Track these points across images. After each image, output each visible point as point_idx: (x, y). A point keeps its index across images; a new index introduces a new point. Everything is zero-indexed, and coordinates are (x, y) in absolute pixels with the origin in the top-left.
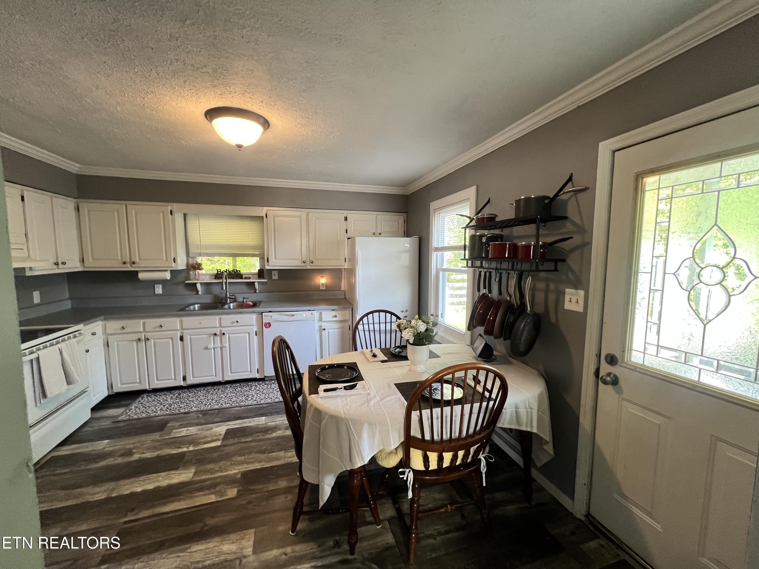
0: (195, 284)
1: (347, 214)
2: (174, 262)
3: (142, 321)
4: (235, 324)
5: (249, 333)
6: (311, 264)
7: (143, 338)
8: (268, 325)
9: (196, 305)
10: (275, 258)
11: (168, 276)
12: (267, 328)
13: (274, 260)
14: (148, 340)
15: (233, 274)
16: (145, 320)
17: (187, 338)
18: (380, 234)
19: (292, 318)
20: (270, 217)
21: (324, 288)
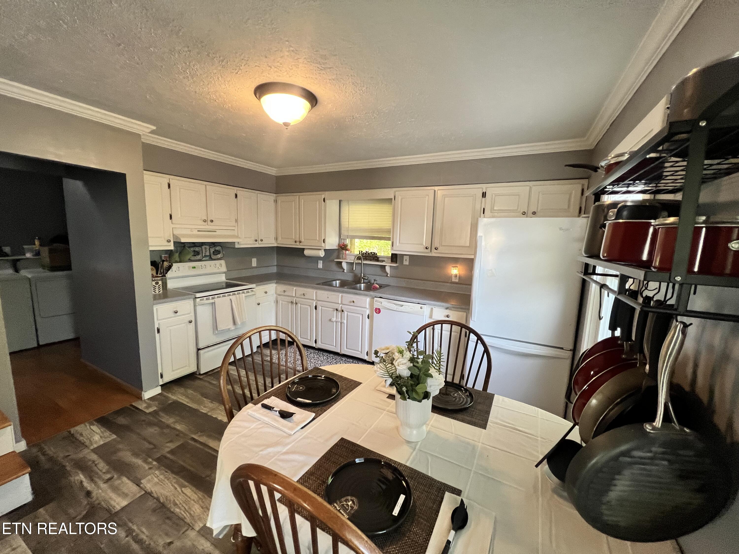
0: (341, 262)
1: (486, 188)
2: (324, 242)
3: (295, 288)
4: (352, 304)
5: (362, 314)
6: (435, 251)
7: (295, 302)
8: (378, 311)
9: (338, 281)
10: (399, 243)
11: (322, 254)
12: (377, 313)
13: (398, 245)
14: (297, 304)
15: (371, 257)
16: (297, 288)
17: (319, 308)
18: (534, 213)
19: (400, 309)
20: (399, 199)
21: (457, 281)
